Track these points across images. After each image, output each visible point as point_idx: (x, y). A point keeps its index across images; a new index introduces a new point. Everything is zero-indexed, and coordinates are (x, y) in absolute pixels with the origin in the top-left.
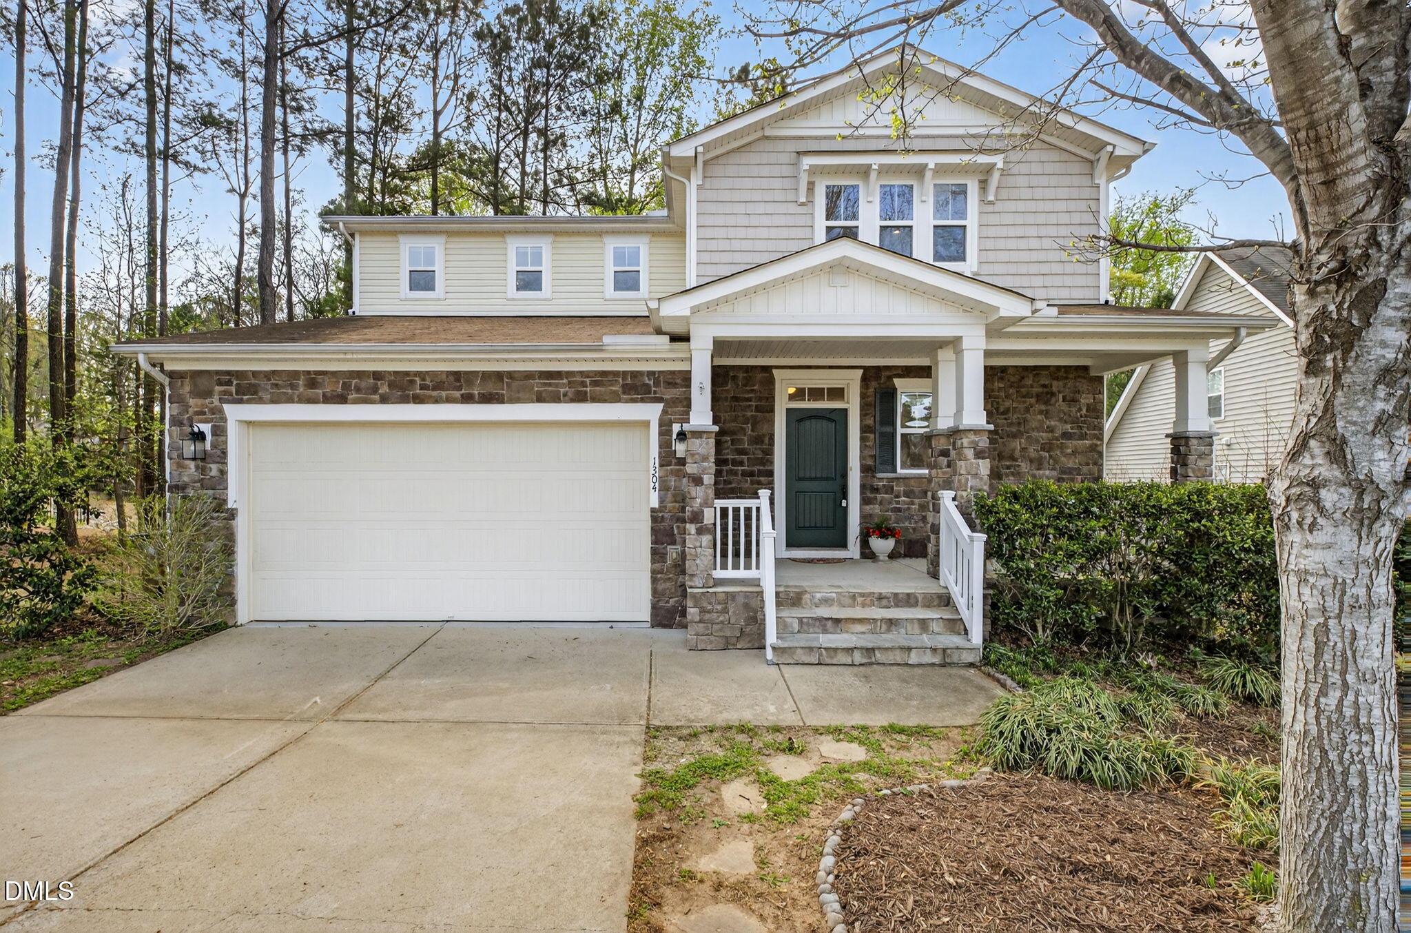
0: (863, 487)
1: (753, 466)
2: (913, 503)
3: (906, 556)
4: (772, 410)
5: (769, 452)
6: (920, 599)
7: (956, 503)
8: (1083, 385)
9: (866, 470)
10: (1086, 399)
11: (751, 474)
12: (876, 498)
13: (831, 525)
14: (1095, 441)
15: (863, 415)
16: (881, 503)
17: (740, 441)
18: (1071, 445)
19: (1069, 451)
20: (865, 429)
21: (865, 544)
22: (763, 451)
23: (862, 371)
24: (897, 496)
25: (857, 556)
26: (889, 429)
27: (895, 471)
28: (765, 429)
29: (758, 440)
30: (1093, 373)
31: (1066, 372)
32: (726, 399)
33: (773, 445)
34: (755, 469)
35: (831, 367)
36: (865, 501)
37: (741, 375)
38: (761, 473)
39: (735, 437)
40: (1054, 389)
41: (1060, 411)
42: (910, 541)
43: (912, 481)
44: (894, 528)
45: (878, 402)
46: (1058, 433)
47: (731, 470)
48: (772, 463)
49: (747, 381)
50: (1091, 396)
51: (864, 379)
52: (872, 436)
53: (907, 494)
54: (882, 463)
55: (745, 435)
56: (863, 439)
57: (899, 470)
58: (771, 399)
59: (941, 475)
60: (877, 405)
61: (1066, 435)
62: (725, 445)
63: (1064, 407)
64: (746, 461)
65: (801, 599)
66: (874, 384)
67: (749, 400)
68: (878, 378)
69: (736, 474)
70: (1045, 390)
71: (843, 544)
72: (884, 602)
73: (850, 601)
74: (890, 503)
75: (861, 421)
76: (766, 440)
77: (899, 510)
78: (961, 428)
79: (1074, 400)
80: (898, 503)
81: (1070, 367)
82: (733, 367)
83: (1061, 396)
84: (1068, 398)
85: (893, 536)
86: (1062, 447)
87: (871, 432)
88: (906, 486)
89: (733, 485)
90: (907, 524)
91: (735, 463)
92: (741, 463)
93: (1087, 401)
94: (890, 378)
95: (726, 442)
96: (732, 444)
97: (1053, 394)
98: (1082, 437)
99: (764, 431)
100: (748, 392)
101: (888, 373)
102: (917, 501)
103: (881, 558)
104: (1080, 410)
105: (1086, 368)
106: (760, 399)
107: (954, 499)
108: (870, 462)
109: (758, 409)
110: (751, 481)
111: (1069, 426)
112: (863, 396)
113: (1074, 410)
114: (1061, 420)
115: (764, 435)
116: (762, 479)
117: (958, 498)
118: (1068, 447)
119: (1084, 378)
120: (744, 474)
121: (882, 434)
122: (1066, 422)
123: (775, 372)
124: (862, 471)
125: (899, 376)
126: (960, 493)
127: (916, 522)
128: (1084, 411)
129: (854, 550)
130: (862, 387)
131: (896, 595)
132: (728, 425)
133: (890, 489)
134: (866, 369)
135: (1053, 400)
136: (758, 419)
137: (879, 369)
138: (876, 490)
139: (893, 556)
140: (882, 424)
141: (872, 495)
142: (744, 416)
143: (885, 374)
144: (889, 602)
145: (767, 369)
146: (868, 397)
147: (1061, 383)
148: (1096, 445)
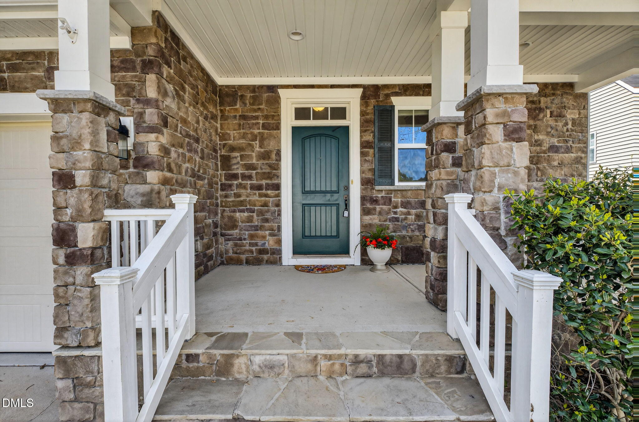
0: (363, 199)
1: (261, 180)
2: (409, 213)
3: (403, 262)
4: (278, 127)
5: (276, 167)
6: (419, 364)
7: (473, 211)
8: (569, 101)
9: (366, 183)
10: (571, 115)
11: (259, 188)
12: (375, 209)
13: (334, 234)
14: (579, 154)
15: (363, 131)
16: (380, 213)
17: (249, 156)
18: (557, 157)
19: (556, 163)
20: (365, 145)
21: (364, 253)
22: (270, 166)
23: (362, 89)
24: (396, 207)
25: (357, 262)
26: (387, 145)
27: (393, 184)
28: (271, 145)
29: (265, 156)
30: (578, 90)
31: (553, 89)
32: (235, 117)
33: (280, 160)
34: (264, 182)
35: (332, 86)
36: (365, 212)
37: (249, 95)
38: (268, 187)
39: (242, 153)
40: (542, 105)
41: (547, 126)
42: (407, 248)
43: (409, 192)
44: (392, 237)
45: (376, 118)
46: (545, 146)
47: (241, 184)
48: (278, 177)
49: (255, 100)
50: (576, 111)
51: (364, 98)
52: (371, 151)
53: (405, 205)
54: (380, 177)
55: (253, 151)
56: (363, 154)
57: (397, 183)
58: (277, 116)
59: (443, 176)
60: (376, 121)
61: (553, 149)
62: (234, 161)
63: (552, 122)
64: (254, 175)
65: (232, 365)
66: (373, 102)
67: (257, 118)
68: (376, 96)
69: (245, 188)
70: (534, 106)
71: (345, 251)
72: (363, 369)
73: (310, 366)
74: (388, 213)
75: (361, 137)
76: (273, 156)
77: (397, 219)
78: (485, 90)
79: (561, 116)
80: (395, 213)
81: (557, 84)
82: (241, 87)
83: (548, 112)
84: (555, 113)
85: (389, 246)
86: (549, 160)
87: (371, 147)
88: (403, 196)
89: (242, 199)
90: (404, 233)
91: (244, 177)
92: (250, 177)
93: (573, 116)
94: (388, 96)
95: (236, 157)
96: (241, 160)
97: (541, 110)
98: (568, 150)
99: (270, 148)
100: (255, 111)
101: (387, 92)
102: (413, 211)
103: (379, 267)
104: (566, 124)
105: (571, 85)
106: (266, 117)
107: (470, 206)
108: (369, 175)
109: (264, 127)
110: (259, 194)
111: (556, 140)
112: (363, 114)
113: (560, 124)
114: (548, 134)
115: (271, 151)
116: (269, 192)
117: (477, 204)
118: (554, 160)
119: (571, 95)
120: (253, 187)
121: (381, 150)
122: (553, 136)
123: (280, 91)
124: (362, 184)
125: (397, 94)
126: (480, 196)
127: (413, 231)
128: (570, 126)
129: (354, 258)
130: (361, 105)
131: (381, 357)
132: (235, 142)
133: (387, 201)
134: (365, 88)
135: (541, 116)
136: (265, 136)
137: (377, 88)
138: (375, 201)
139: (390, 263)
140: (380, 140)
141: (371, 207)
142: (252, 133)
143: (382, 93)
144: (370, 367)
145: (272, 89)
146: (368, 114)
147: (549, 99)
148: (581, 158)
